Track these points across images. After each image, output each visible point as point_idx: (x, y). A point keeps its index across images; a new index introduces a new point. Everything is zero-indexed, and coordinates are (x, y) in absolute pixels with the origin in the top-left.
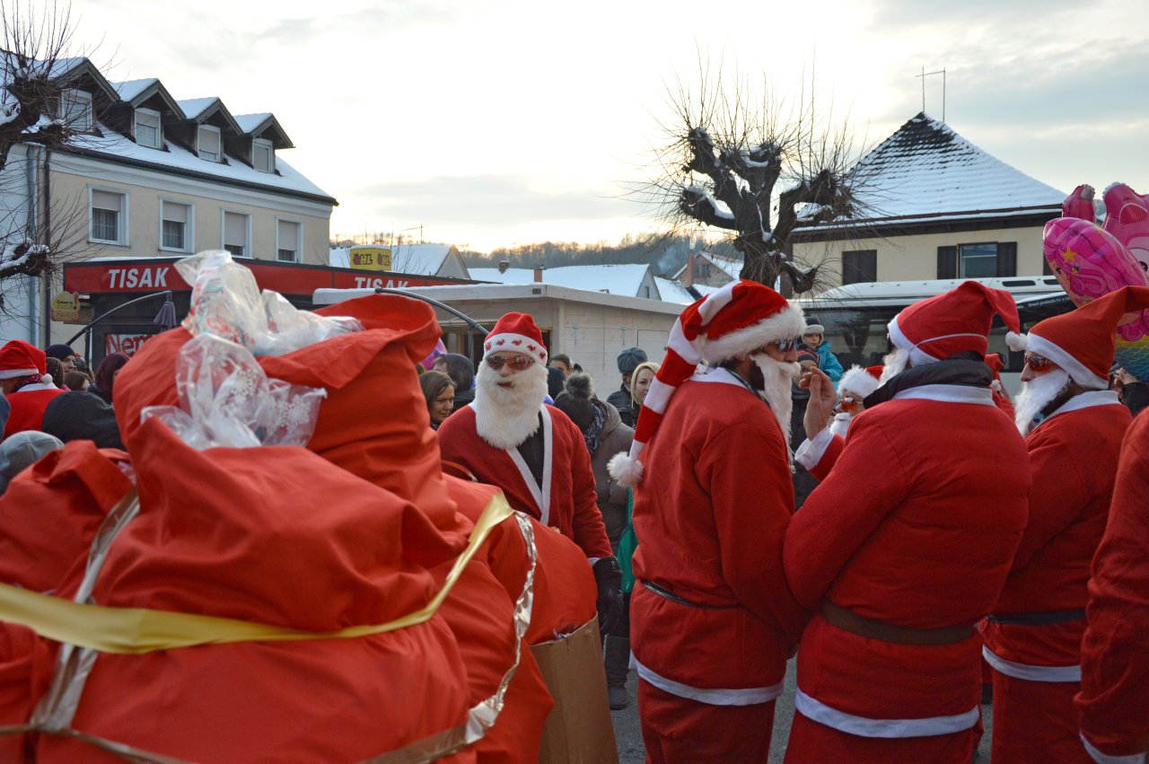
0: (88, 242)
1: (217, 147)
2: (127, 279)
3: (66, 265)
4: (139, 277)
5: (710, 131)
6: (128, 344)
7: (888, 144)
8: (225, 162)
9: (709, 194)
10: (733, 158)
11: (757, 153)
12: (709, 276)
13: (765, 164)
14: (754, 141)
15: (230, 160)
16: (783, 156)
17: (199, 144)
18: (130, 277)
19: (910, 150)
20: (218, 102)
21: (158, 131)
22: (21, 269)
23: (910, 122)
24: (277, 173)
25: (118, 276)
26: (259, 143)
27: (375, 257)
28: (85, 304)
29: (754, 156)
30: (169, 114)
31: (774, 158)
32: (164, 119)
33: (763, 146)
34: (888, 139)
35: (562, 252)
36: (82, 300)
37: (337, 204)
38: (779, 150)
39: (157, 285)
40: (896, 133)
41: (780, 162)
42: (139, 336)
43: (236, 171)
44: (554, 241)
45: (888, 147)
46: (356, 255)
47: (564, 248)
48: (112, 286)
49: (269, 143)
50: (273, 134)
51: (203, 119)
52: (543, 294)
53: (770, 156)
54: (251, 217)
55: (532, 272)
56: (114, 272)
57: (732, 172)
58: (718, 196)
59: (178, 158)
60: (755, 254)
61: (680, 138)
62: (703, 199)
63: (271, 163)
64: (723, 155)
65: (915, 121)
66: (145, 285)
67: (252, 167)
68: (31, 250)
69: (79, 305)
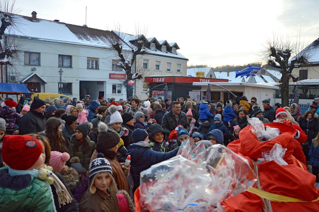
0: (142, 70)
1: (165, 50)
2: (156, 80)
3: (145, 77)
4: (159, 80)
5: (275, 48)
6: (156, 92)
7: (310, 45)
8: (167, 53)
9: (274, 61)
10: (280, 53)
11: (285, 51)
12: (265, 73)
13: (287, 54)
14: (285, 49)
15: (168, 52)
16: (291, 52)
17: (162, 49)
18: (157, 80)
19: (316, 47)
20: (166, 41)
21: (155, 47)
22: (137, 78)
23: (316, 40)
24: (177, 54)
25: (155, 80)
26: (173, 49)
27: (201, 74)
28: (149, 85)
29: (284, 52)
30: (157, 44)
31: (289, 53)
32: (156, 45)
33: (286, 50)
34: (311, 44)
35: (231, 67)
36: (148, 84)
37: (188, 60)
38: (290, 51)
39: (162, 81)
40: (312, 43)
41: (290, 53)
42: (158, 91)
43: (169, 54)
44: (229, 65)
45: (310, 46)
46: (197, 73)
47: (231, 66)
48: (154, 81)
49: (175, 48)
50: (176, 47)
51: (163, 44)
52: (242, 85)
53: (288, 53)
54: (172, 63)
55: (227, 73)
56: (154, 79)
57: (280, 56)
58: (276, 61)
59: (158, 52)
60: (285, 74)
61: (268, 49)
62: (273, 62)
63: (175, 52)
64: (278, 53)
65: (317, 40)
66: (160, 81)
67: (172, 53)
68: (139, 74)
69: (147, 85)
